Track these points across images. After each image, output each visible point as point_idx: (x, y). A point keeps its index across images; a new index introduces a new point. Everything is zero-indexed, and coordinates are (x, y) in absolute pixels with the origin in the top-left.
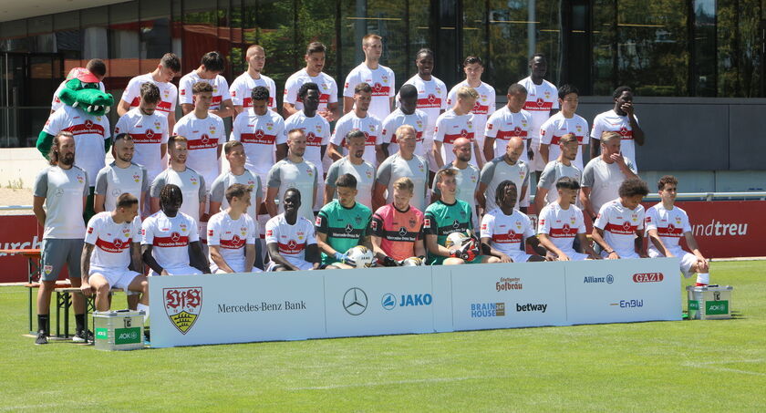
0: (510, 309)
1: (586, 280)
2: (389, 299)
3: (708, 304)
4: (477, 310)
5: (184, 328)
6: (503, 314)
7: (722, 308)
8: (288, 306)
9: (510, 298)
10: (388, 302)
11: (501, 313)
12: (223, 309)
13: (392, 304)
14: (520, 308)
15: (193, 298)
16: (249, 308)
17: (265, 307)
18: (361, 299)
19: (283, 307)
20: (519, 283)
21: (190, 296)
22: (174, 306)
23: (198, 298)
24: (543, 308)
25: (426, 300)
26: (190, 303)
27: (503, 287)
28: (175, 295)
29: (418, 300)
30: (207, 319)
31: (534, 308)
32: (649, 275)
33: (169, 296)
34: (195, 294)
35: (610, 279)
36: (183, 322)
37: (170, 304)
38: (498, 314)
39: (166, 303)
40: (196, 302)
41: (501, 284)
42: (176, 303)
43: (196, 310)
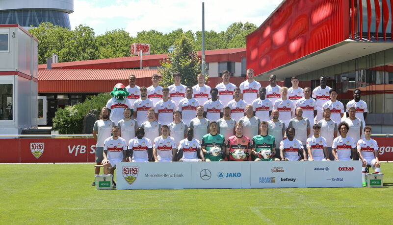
0: (278, 180)
1: (315, 169)
2: (221, 174)
3: (371, 181)
4: (262, 180)
5: (130, 182)
6: (275, 182)
7: (378, 182)
8: (175, 175)
9: (278, 176)
10: (221, 175)
11: (273, 181)
12: (147, 175)
13: (222, 176)
14: (282, 180)
15: (135, 171)
16: (158, 176)
17: (165, 175)
18: (208, 174)
19: (173, 175)
20: (282, 169)
21: (133, 170)
22: (127, 174)
23: (137, 171)
24: (294, 180)
25: (239, 175)
26: (133, 173)
27: (275, 171)
28: (127, 170)
29: (234, 175)
30: (140, 179)
31: (290, 180)
32: (346, 168)
33: (125, 170)
34: (135, 170)
35: (327, 169)
36: (130, 180)
37: (125, 173)
38: (272, 182)
39: (123, 172)
40: (136, 172)
41: (274, 170)
42: (127, 172)
43: (136, 176)
